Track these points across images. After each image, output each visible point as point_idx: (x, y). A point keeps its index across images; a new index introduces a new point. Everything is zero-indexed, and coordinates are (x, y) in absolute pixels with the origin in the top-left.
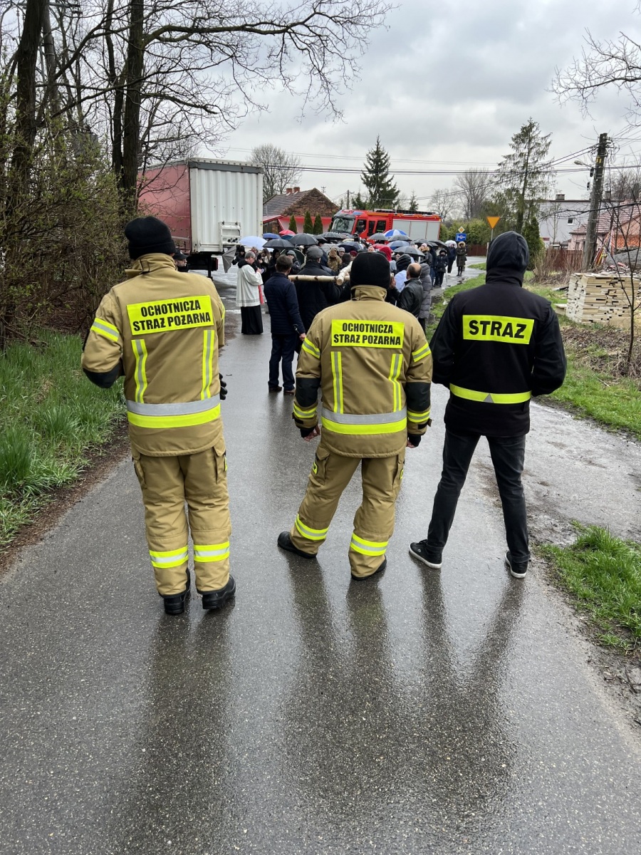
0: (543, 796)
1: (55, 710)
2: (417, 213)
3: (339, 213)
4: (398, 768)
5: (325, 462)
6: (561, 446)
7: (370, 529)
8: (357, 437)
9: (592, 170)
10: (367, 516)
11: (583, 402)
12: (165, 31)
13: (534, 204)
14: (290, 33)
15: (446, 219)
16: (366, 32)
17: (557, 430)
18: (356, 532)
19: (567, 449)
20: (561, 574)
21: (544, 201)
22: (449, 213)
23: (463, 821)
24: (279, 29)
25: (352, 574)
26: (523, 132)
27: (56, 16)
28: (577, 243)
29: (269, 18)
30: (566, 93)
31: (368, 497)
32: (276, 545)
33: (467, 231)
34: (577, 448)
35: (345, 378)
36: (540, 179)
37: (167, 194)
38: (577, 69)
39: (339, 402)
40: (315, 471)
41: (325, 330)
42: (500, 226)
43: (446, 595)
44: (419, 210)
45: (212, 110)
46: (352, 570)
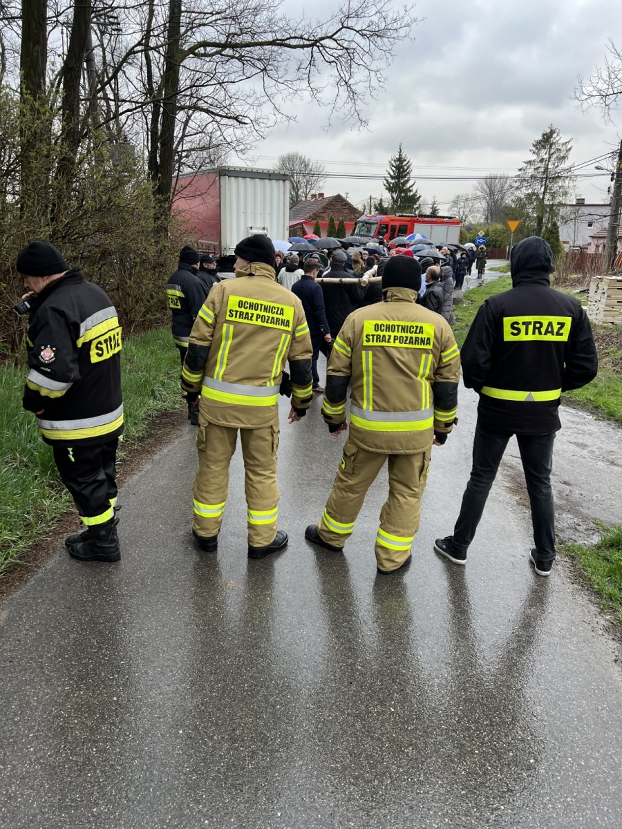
0: (572, 792)
1: (97, 690)
2: (438, 217)
3: (362, 218)
4: (426, 759)
5: (353, 458)
6: (583, 446)
7: (396, 524)
8: (385, 434)
9: (613, 175)
10: (393, 510)
11: (604, 403)
12: (200, 47)
13: (554, 208)
14: (318, 47)
15: (466, 223)
16: (392, 45)
17: (579, 430)
18: (382, 527)
19: (589, 449)
20: (586, 573)
21: (565, 205)
22: (469, 217)
23: (492, 814)
24: (308, 43)
25: (378, 568)
26: (544, 138)
27: (96, 34)
28: (597, 246)
29: (299, 33)
30: (589, 100)
31: (395, 492)
32: (303, 538)
33: (487, 235)
34: (598, 448)
35: (375, 376)
36: (560, 184)
37: (198, 200)
38: (600, 78)
39: (368, 400)
40: (343, 466)
41: (357, 329)
42: (520, 230)
43: (471, 591)
44: (440, 214)
45: (243, 121)
46: (378, 564)
